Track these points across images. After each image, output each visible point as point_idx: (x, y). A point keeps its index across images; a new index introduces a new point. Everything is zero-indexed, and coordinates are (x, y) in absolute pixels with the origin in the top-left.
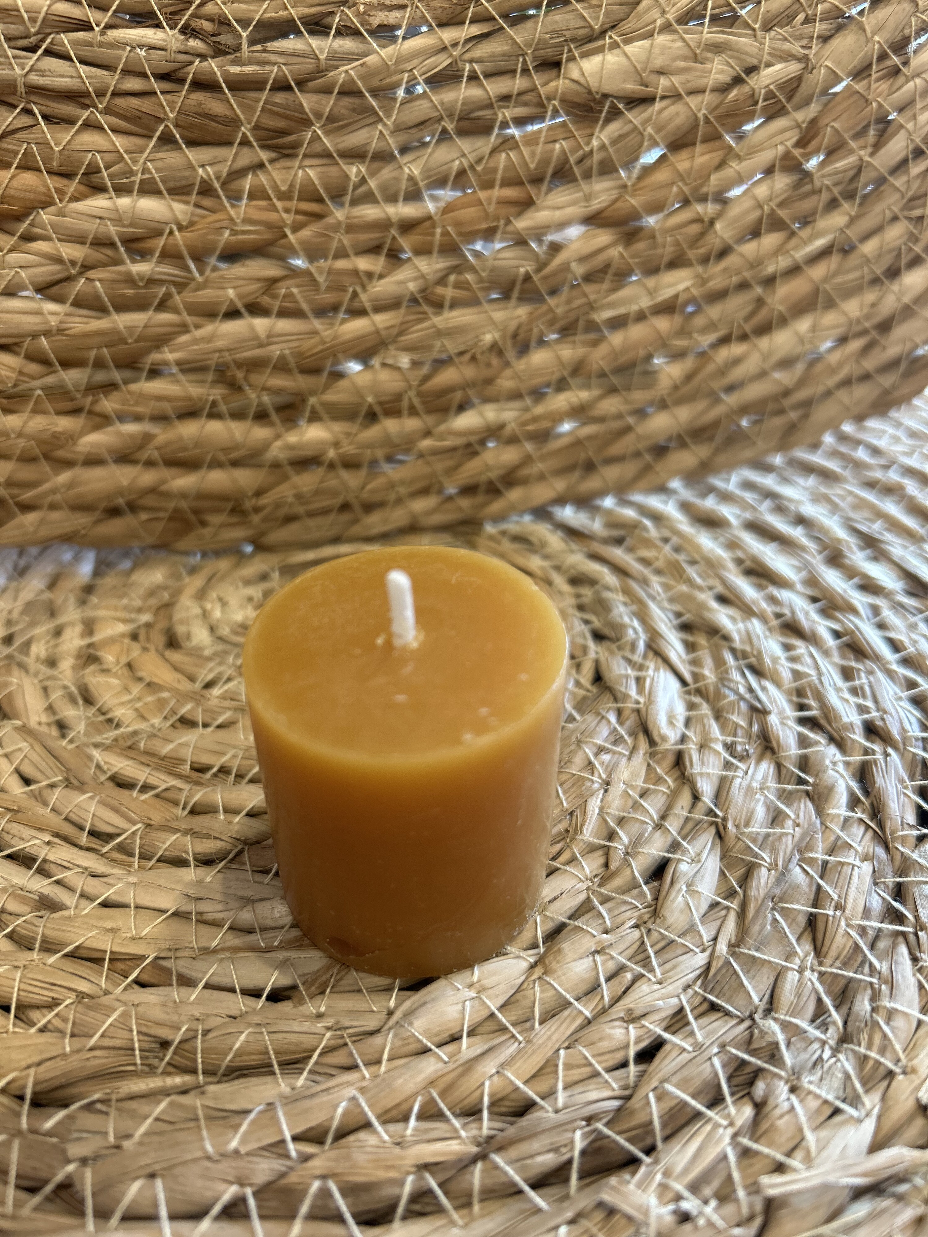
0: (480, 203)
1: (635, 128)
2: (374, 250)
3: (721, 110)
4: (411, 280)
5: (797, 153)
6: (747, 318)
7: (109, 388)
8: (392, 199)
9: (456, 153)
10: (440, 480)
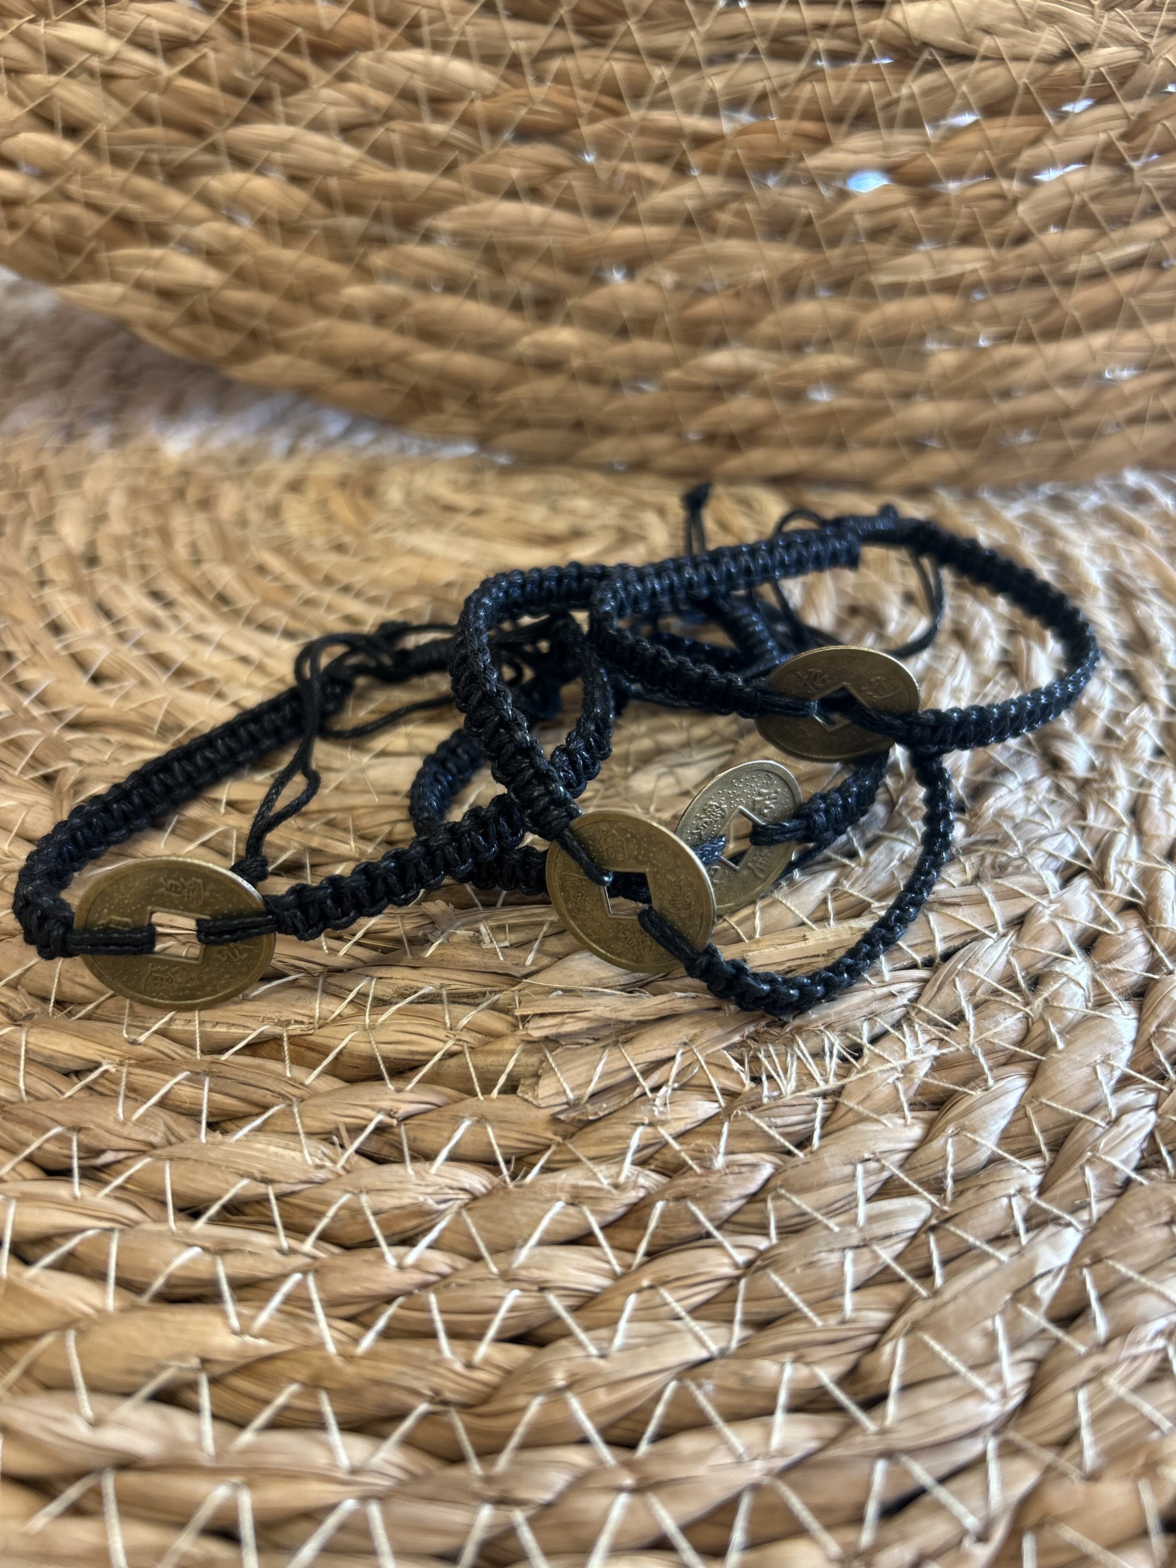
0: (775, 131)
1: (949, 84)
2: (660, 158)
3: (1045, 82)
4: (690, 197)
5: (1121, 145)
6: (1037, 317)
7: (382, 242)
8: (689, 108)
9: (762, 75)
10: (681, 418)
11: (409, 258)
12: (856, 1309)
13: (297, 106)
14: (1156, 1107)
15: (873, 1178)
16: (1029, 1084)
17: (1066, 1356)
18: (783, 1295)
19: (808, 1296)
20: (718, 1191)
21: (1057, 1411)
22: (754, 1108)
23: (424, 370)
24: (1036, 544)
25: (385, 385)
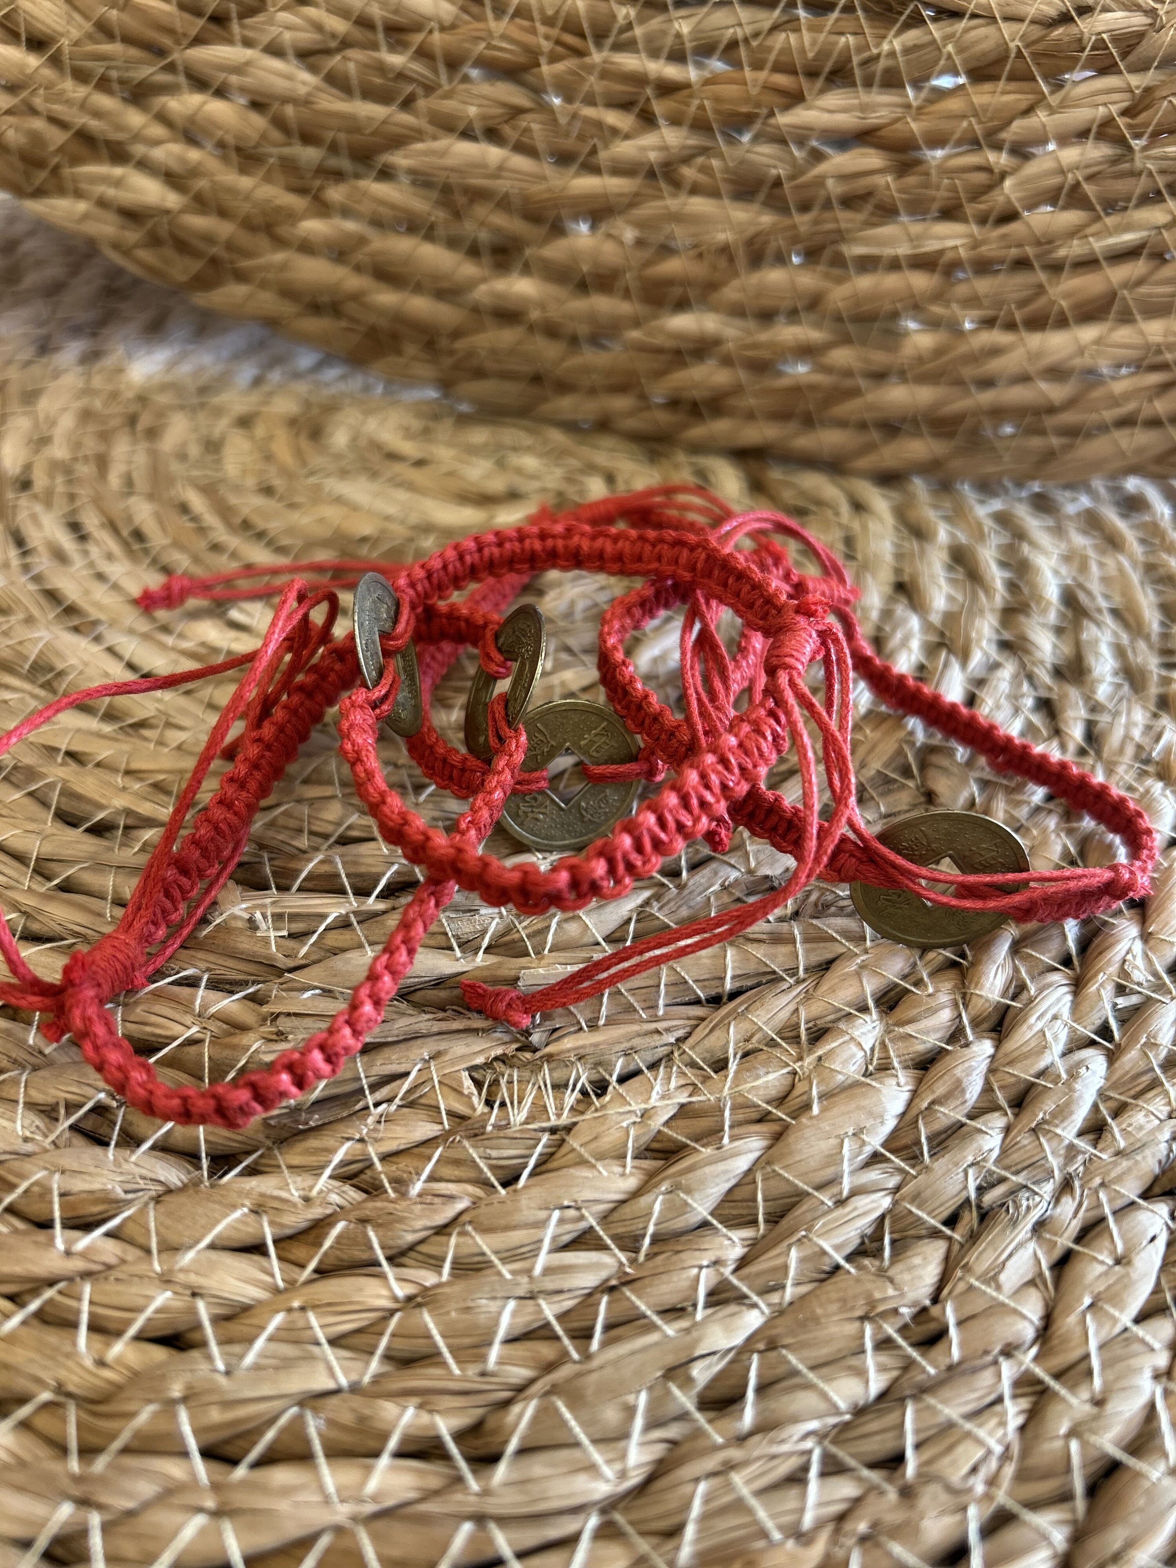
0: (746, 83)
1: (934, 41)
2: (625, 105)
3: (1039, 47)
4: (654, 148)
5: (1121, 122)
6: (1022, 304)
7: (338, 176)
8: (654, 53)
9: (731, 21)
10: (643, 381)
11: (365, 194)
12: (501, 1362)
13: (253, 28)
14: (897, 1189)
15: (568, 1227)
16: (769, 1147)
17: (701, 1443)
18: (429, 1337)
19: (452, 1341)
20: (401, 1220)
21: (672, 1501)
22: (476, 1135)
23: (380, 311)
24: (999, 547)
25: (343, 324)
